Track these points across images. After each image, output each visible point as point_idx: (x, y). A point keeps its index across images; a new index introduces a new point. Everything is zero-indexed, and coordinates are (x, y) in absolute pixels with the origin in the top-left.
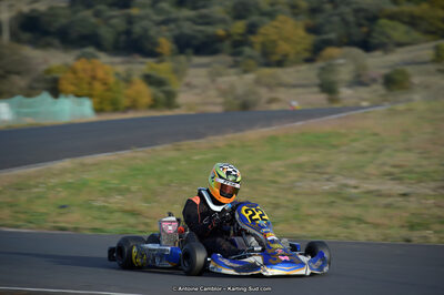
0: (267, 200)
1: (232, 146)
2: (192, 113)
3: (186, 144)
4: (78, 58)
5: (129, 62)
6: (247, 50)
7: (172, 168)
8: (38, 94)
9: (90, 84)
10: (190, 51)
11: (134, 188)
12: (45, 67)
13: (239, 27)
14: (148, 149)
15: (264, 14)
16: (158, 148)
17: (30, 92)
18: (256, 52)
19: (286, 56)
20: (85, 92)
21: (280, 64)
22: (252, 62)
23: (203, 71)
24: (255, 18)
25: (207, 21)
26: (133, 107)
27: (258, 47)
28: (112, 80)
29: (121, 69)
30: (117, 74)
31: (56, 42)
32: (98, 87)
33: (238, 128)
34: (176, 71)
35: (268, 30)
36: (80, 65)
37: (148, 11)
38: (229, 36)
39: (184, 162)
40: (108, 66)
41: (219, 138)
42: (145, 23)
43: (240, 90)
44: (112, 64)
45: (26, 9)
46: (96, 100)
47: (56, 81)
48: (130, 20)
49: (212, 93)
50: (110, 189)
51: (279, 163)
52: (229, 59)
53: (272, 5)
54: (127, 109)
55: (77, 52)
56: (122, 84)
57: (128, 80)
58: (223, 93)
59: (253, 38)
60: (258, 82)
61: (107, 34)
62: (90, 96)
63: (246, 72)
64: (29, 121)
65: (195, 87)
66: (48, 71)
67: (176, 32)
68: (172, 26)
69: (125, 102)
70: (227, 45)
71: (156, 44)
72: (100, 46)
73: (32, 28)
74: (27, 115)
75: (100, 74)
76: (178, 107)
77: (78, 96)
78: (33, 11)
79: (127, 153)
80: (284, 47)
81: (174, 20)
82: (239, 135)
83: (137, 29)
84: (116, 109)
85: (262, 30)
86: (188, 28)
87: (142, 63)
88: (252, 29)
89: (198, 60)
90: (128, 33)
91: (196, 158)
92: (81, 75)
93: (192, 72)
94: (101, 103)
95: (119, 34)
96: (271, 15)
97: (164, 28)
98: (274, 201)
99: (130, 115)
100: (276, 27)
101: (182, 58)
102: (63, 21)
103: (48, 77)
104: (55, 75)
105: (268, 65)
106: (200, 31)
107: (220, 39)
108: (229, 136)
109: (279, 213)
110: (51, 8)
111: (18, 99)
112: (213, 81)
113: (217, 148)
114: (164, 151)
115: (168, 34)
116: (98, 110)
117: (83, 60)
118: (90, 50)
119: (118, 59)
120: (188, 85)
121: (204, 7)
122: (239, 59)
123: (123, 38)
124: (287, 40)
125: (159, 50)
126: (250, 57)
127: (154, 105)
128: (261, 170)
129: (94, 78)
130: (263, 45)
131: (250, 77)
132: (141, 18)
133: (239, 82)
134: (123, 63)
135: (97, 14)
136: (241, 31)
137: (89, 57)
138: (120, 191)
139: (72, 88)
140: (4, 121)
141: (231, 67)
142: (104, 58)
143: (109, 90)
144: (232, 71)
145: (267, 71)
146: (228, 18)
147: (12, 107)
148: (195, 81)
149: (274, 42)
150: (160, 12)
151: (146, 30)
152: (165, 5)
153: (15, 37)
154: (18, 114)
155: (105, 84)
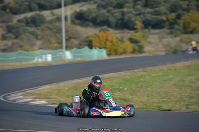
0: (187, 94)
1: (170, 70)
2: (151, 55)
3: (149, 69)
4: (100, 31)
5: (123, 33)
6: (176, 26)
7: (142, 80)
8: (83, 47)
9: (105, 42)
10: (150, 27)
11: (126, 89)
12: (86, 35)
13: (173, 16)
14: (132, 71)
15: (184, 10)
16: (136, 71)
17: (80, 46)
18: (181, 27)
19: (194, 29)
20: (103, 46)
21: (191, 32)
22: (178, 32)
23: (156, 36)
24: (180, 12)
25: (158, 13)
26: (124, 52)
27: (181, 25)
28: (115, 41)
29: (119, 36)
30: (117, 38)
31: (91, 24)
32: (109, 44)
33: (173, 62)
34: (143, 36)
35: (186, 17)
36: (101, 34)
37: (132, 10)
38: (168, 20)
39: (148, 77)
40: (114, 34)
41: (163, 66)
42: (130, 15)
43: (173, 45)
44: (115, 33)
45: (78, 10)
46: (108, 50)
47: (90, 41)
48: (123, 14)
49: (160, 46)
50: (115, 89)
51: (192, 77)
52: (168, 31)
53: (188, 6)
54: (122, 53)
55: (100, 29)
56: (120, 42)
57: (122, 41)
58: (165, 46)
59: (178, 21)
60: (181, 41)
61: (113, 20)
62: (105, 48)
63: (175, 36)
64: (79, 59)
65: (152, 43)
66: (87, 37)
67: (144, 19)
68: (142, 16)
69: (121, 50)
70: (167, 24)
71: (135, 24)
72: (110, 26)
73: (80, 18)
74: (78, 56)
75: (110, 38)
76: (144, 52)
77: (100, 48)
78: (81, 11)
79: (122, 73)
80: (193, 25)
81: (144, 14)
82: (173, 65)
83: (126, 18)
84: (116, 54)
85: (183, 17)
86: (149, 17)
87: (129, 33)
88: (179, 17)
89: (153, 31)
90: (122, 19)
91: (154, 75)
92: (102, 39)
93: (151, 36)
94: (110, 51)
95: (118, 20)
96: (188, 11)
97: (138, 17)
98: (190, 95)
99: (123, 56)
100: (189, 16)
101: (147, 30)
102: (94, 15)
103: (87, 39)
104: (90, 39)
105: (186, 33)
106: (155, 18)
107: (164, 22)
108: (168, 65)
109: (192, 100)
110: (89, 9)
111: (74, 49)
112: (160, 41)
113: (163, 71)
114: (139, 72)
115: (140, 20)
116: (109, 54)
117: (102, 32)
118: (106, 27)
119: (118, 31)
120: (149, 42)
121: (156, 7)
122: (173, 30)
123: (120, 22)
124: (195, 22)
125: (135, 27)
126: (177, 30)
127: (134, 51)
128: (184, 81)
129: (107, 40)
130: (184, 24)
131: (178, 39)
132: (128, 13)
133: (173, 41)
134: (120, 33)
135: (108, 12)
136: (173, 18)
137: (105, 31)
138: (119, 90)
139: (97, 44)
140: (68, 59)
141: (169, 34)
142: (111, 31)
143: (114, 45)
144: (169, 36)
145: (186, 36)
146: (168, 12)
147: (71, 53)
148: (153, 41)
149: (189, 23)
150: (136, 10)
151: (130, 18)
152: (139, 7)
153: (73, 22)
154: (74, 56)
155: (112, 42)
